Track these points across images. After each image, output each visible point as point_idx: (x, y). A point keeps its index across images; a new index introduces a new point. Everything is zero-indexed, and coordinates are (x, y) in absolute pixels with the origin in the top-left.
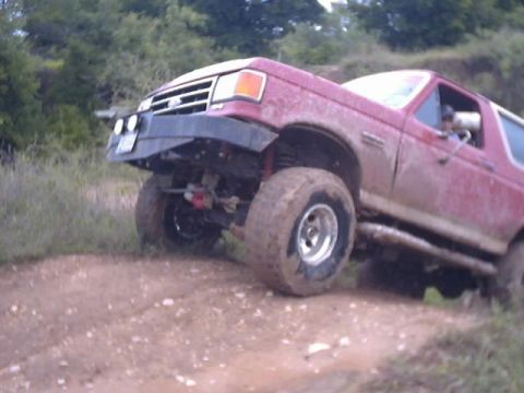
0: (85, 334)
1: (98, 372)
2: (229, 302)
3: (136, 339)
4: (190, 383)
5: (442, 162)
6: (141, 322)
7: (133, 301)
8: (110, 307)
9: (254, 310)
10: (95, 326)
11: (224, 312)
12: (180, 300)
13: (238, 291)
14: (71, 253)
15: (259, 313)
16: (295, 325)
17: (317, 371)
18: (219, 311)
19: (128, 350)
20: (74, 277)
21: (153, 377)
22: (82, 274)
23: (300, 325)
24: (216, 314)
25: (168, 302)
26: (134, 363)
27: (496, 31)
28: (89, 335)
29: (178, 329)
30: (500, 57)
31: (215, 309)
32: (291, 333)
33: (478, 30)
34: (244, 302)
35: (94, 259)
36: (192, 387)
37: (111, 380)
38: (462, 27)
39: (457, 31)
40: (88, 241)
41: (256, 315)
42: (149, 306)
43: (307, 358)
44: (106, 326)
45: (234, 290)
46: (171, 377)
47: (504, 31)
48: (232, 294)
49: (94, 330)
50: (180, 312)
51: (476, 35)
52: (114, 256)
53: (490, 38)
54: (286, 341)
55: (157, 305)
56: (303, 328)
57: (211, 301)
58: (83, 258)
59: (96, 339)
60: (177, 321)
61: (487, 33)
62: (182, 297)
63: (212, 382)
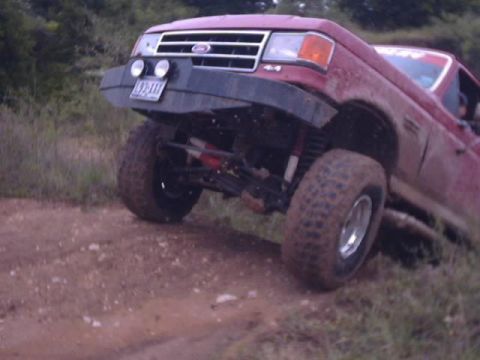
0: (9, 272)
1: (12, 308)
2: (151, 250)
3: (56, 280)
4: (96, 324)
5: (459, 152)
6: (63, 263)
7: (60, 244)
8: (38, 248)
9: (173, 259)
10: (20, 265)
11: (145, 259)
12: (106, 246)
13: (163, 241)
14: (13, 196)
15: (177, 262)
16: (209, 275)
17: (219, 320)
18: (140, 258)
19: (46, 290)
20: (11, 219)
21: (63, 316)
22: (20, 217)
23: (213, 276)
24: (136, 260)
25: (94, 247)
26: (48, 302)
27: (461, 15)
28: (12, 273)
29: (97, 272)
30: (462, 40)
31: (137, 256)
32: (204, 283)
33: (444, 14)
34: (166, 250)
35: (34, 203)
36: (97, 328)
37: (22, 317)
38: (431, 11)
39: (425, 14)
40: (33, 186)
41: (173, 263)
42: (75, 250)
43: (213, 307)
44: (30, 266)
45: (158, 239)
46: (81, 317)
47: (468, 15)
48: (155, 243)
49: (18, 269)
50: (102, 257)
51: (441, 18)
52: (54, 201)
53: (454, 22)
54: (197, 290)
55: (83, 249)
56: (216, 279)
57: (135, 249)
58: (23, 202)
59: (19, 278)
60: (99, 265)
61: (452, 17)
62: (109, 242)
63: (117, 324)
